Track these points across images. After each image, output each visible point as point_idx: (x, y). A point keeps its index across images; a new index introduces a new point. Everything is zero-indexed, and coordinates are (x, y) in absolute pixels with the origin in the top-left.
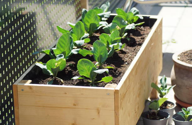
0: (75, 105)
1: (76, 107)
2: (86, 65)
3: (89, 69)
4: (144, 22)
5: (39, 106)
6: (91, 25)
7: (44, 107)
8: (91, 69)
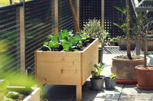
0: (63, 60)
1: (63, 61)
2: (67, 45)
3: (68, 47)
4: (89, 40)
5: (46, 62)
6: (65, 37)
7: (48, 62)
8: (69, 46)
